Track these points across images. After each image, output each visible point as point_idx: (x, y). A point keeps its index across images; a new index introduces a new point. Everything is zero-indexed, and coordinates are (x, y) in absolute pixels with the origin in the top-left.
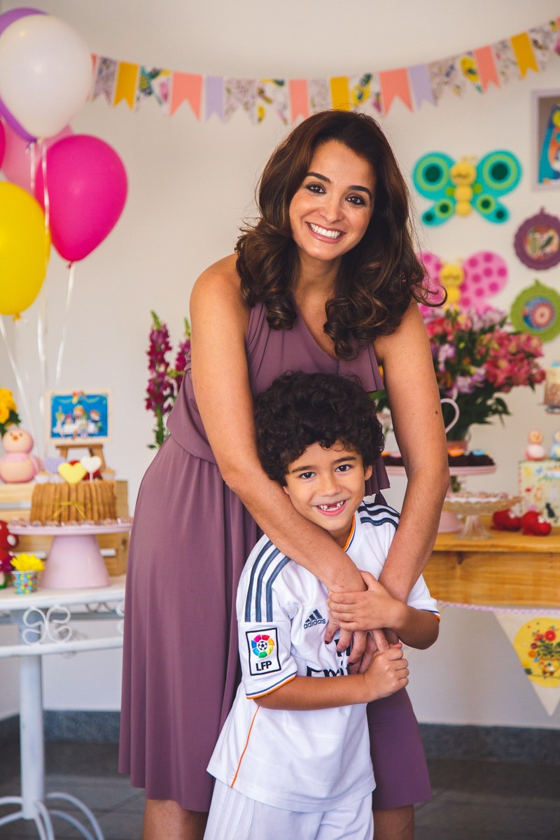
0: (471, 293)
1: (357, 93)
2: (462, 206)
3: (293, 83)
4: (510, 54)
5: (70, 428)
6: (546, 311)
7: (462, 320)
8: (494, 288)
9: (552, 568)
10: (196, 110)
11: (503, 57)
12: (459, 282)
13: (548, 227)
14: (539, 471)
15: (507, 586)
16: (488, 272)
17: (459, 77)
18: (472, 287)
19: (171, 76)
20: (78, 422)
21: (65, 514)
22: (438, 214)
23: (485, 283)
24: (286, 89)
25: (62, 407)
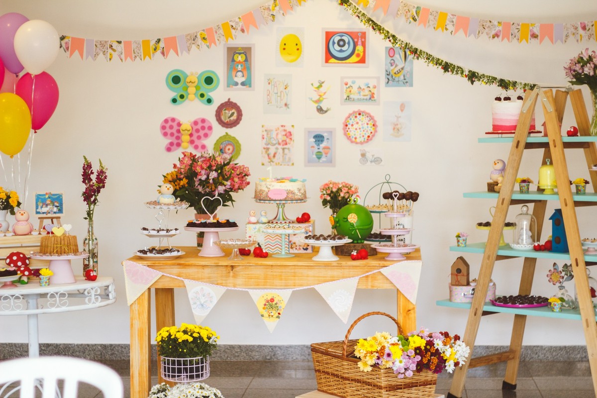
0: (194, 138)
1: (154, 47)
2: (191, 96)
3: (126, 43)
4: (221, 31)
5: (45, 209)
6: (231, 147)
7: (218, 159)
8: (206, 135)
9: (272, 272)
10: (82, 56)
11: (219, 33)
12: (190, 132)
13: (232, 108)
14: (255, 229)
15: (253, 280)
16: (203, 128)
17: (199, 41)
18: (195, 135)
19: (70, 40)
20: (49, 207)
21: (59, 250)
22: (178, 99)
23: (202, 133)
24: (122, 45)
25: (41, 200)
